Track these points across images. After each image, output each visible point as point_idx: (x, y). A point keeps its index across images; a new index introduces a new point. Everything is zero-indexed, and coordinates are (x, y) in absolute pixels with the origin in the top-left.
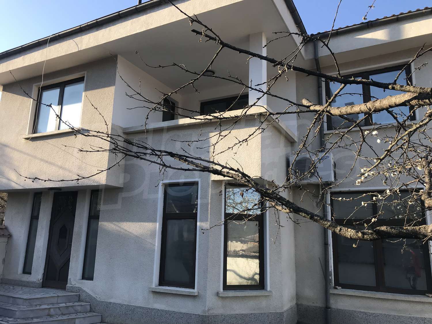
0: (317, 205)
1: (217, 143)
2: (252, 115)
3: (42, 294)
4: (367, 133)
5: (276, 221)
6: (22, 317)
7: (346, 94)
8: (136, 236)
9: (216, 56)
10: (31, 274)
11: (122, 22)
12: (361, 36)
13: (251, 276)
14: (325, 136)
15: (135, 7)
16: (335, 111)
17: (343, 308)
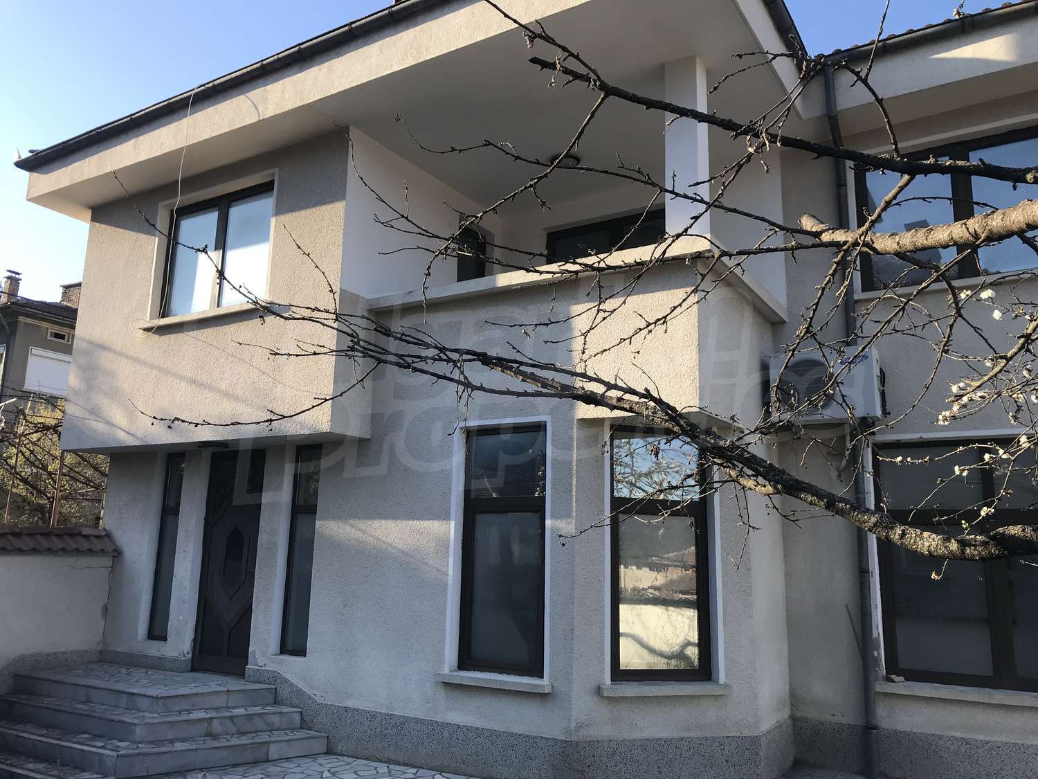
0: (839, 476)
1: (592, 329)
2: (678, 260)
3: (192, 685)
4: (965, 296)
5: (740, 515)
6: (150, 739)
7: (914, 198)
8: (403, 552)
9: (589, 119)
10: (166, 640)
11: (358, 49)
12: (947, 53)
13: (676, 648)
14: (856, 305)
15: (387, 11)
16: (885, 243)
17: (908, 729)
